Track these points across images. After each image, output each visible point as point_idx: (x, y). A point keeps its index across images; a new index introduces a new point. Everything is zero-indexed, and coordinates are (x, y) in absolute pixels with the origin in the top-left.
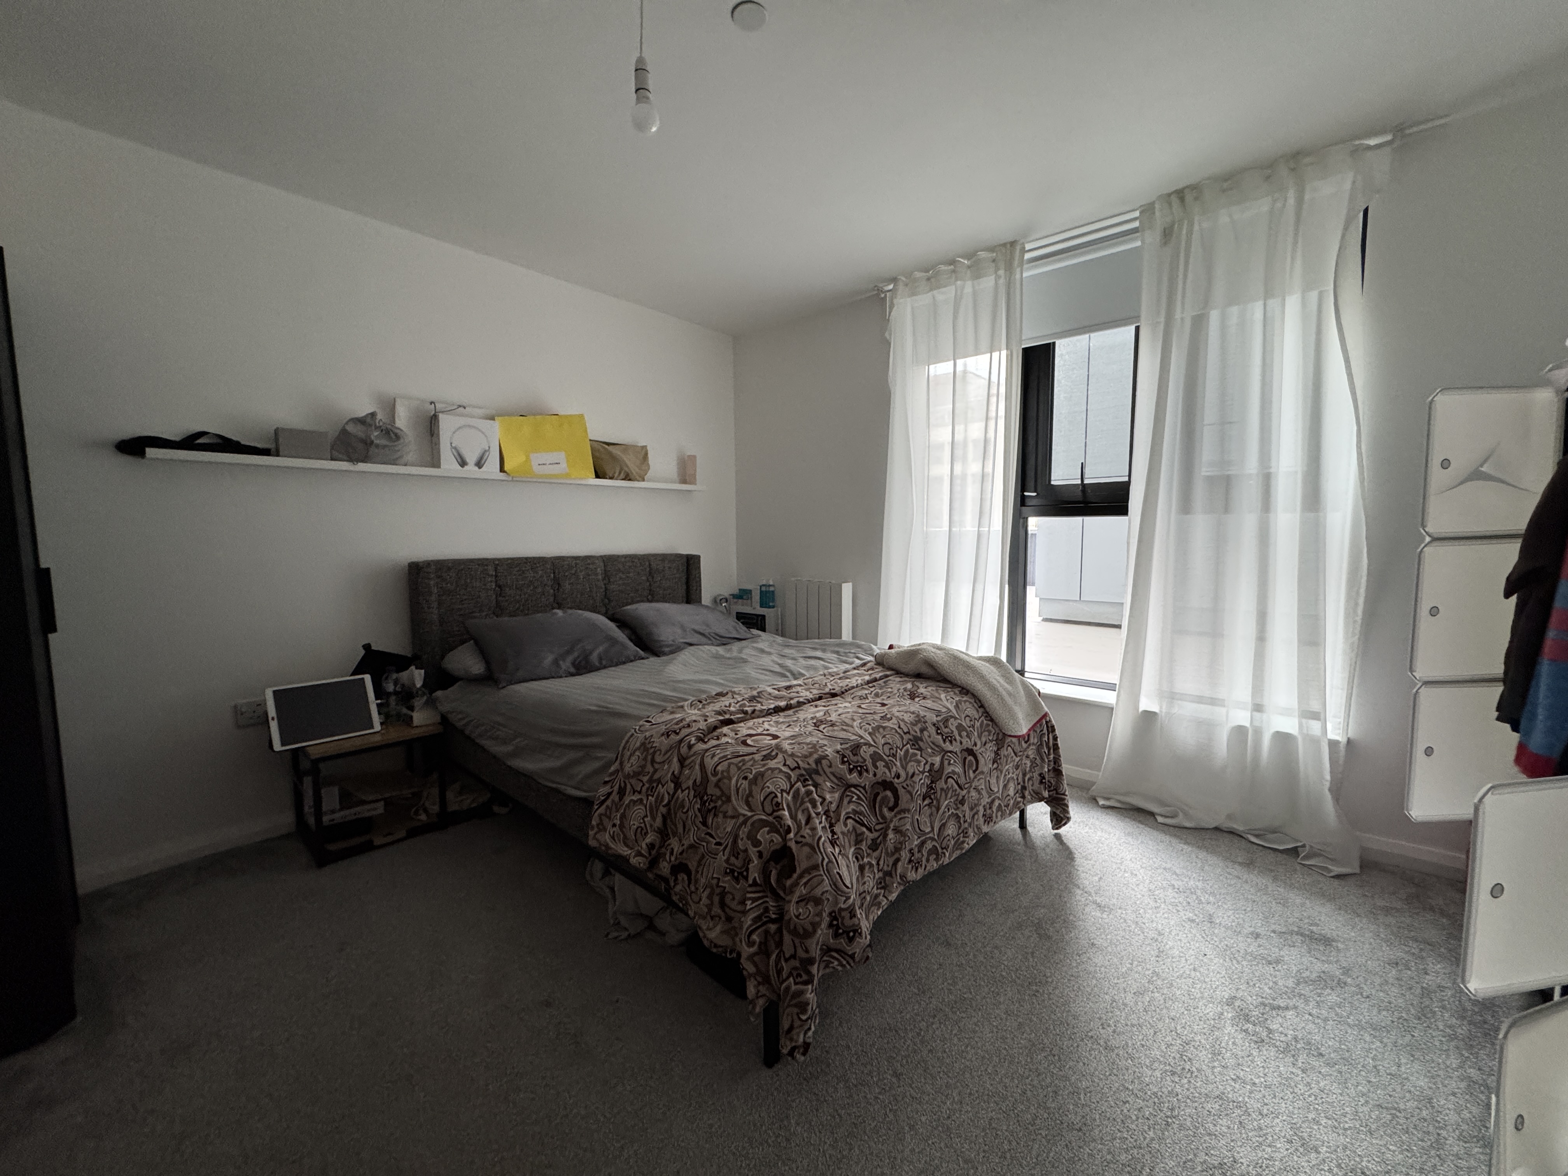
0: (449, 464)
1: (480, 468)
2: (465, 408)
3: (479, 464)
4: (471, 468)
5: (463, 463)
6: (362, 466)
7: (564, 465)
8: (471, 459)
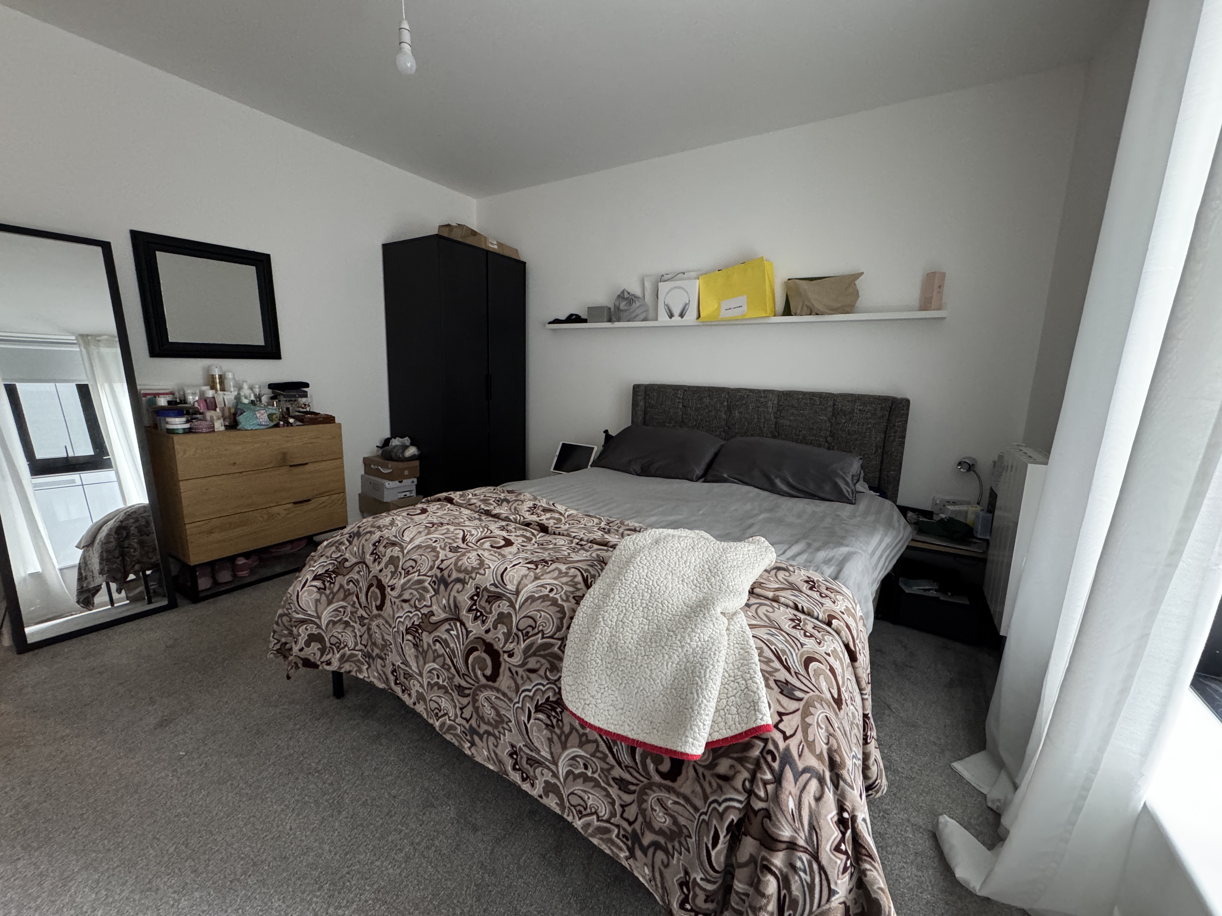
0: (663, 317)
1: (682, 317)
2: (684, 273)
3: (682, 315)
4: (676, 318)
5: (671, 316)
6: (617, 324)
7: (745, 308)
8: (676, 312)
